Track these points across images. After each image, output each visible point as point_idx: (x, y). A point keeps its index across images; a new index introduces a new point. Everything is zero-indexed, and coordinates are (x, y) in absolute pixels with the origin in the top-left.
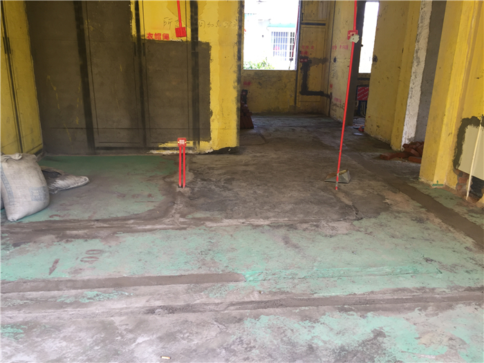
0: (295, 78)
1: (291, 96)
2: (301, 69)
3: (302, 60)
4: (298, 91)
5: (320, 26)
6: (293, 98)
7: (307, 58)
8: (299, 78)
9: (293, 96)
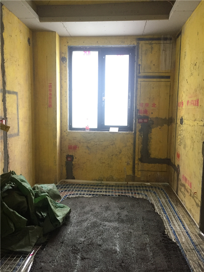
0: (132, 141)
1: (128, 164)
2: (140, 131)
3: (141, 121)
4: (137, 158)
5: (163, 80)
6: (131, 166)
7: (147, 118)
8: (137, 142)
9: (131, 163)
